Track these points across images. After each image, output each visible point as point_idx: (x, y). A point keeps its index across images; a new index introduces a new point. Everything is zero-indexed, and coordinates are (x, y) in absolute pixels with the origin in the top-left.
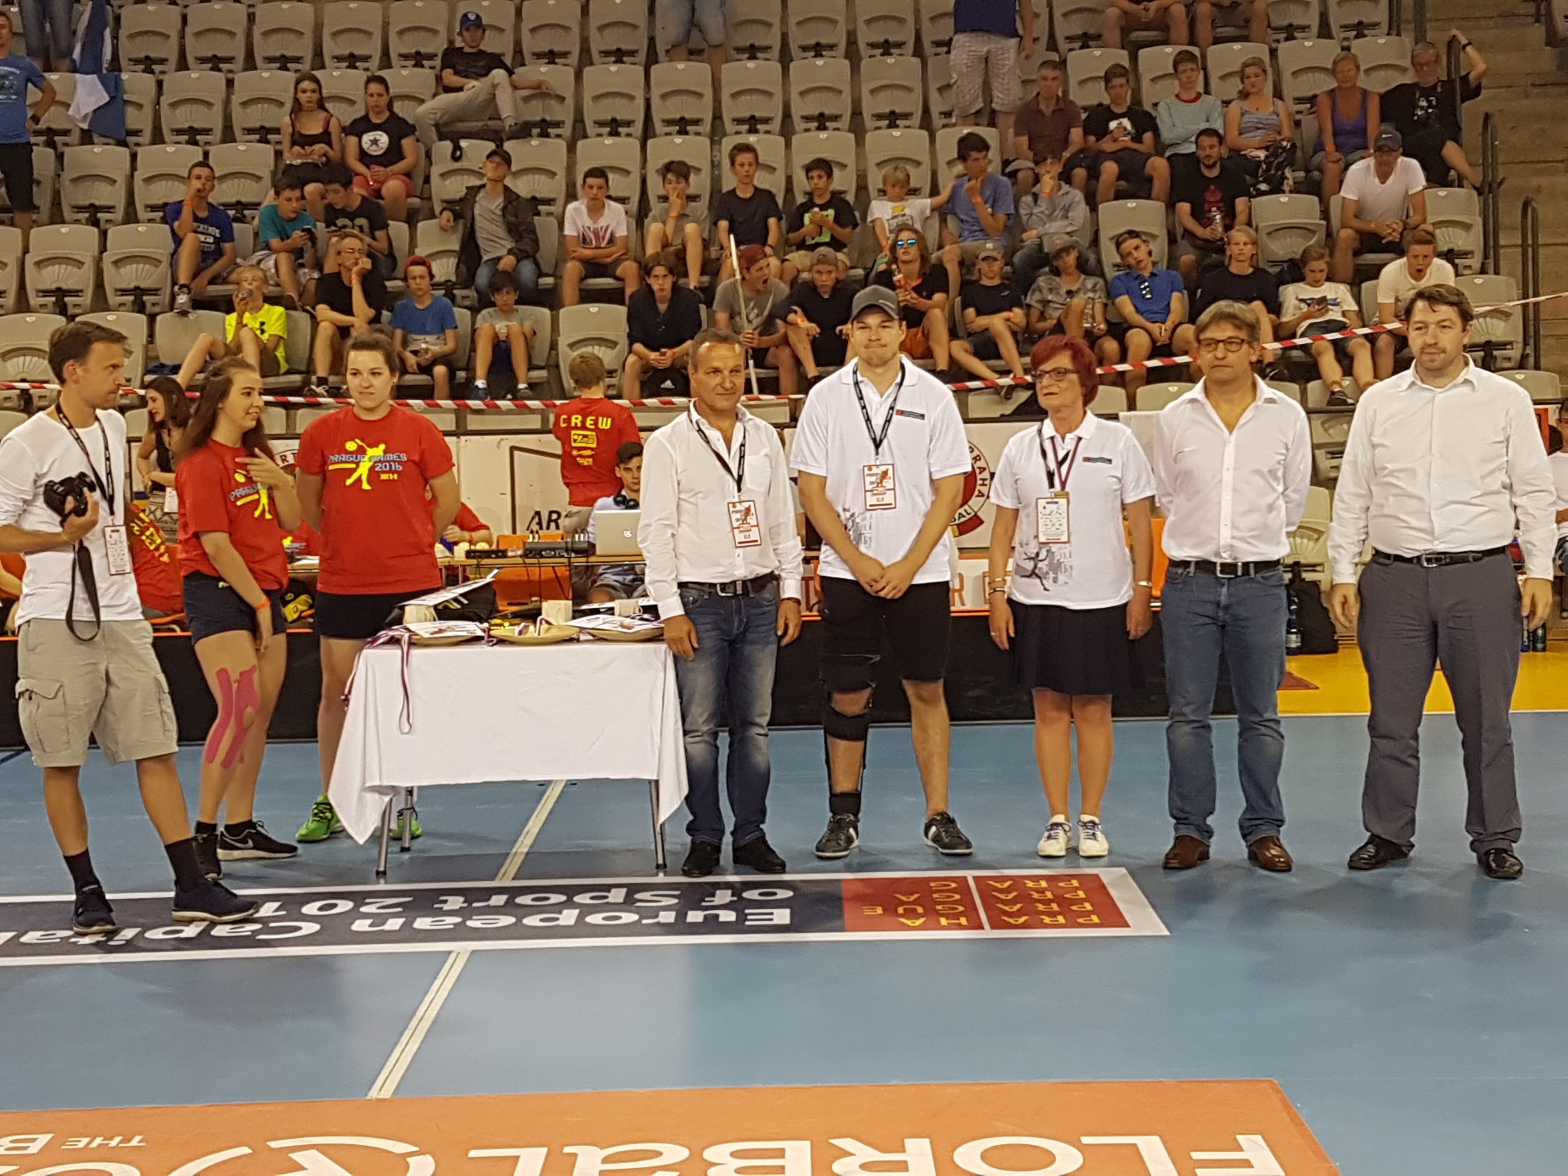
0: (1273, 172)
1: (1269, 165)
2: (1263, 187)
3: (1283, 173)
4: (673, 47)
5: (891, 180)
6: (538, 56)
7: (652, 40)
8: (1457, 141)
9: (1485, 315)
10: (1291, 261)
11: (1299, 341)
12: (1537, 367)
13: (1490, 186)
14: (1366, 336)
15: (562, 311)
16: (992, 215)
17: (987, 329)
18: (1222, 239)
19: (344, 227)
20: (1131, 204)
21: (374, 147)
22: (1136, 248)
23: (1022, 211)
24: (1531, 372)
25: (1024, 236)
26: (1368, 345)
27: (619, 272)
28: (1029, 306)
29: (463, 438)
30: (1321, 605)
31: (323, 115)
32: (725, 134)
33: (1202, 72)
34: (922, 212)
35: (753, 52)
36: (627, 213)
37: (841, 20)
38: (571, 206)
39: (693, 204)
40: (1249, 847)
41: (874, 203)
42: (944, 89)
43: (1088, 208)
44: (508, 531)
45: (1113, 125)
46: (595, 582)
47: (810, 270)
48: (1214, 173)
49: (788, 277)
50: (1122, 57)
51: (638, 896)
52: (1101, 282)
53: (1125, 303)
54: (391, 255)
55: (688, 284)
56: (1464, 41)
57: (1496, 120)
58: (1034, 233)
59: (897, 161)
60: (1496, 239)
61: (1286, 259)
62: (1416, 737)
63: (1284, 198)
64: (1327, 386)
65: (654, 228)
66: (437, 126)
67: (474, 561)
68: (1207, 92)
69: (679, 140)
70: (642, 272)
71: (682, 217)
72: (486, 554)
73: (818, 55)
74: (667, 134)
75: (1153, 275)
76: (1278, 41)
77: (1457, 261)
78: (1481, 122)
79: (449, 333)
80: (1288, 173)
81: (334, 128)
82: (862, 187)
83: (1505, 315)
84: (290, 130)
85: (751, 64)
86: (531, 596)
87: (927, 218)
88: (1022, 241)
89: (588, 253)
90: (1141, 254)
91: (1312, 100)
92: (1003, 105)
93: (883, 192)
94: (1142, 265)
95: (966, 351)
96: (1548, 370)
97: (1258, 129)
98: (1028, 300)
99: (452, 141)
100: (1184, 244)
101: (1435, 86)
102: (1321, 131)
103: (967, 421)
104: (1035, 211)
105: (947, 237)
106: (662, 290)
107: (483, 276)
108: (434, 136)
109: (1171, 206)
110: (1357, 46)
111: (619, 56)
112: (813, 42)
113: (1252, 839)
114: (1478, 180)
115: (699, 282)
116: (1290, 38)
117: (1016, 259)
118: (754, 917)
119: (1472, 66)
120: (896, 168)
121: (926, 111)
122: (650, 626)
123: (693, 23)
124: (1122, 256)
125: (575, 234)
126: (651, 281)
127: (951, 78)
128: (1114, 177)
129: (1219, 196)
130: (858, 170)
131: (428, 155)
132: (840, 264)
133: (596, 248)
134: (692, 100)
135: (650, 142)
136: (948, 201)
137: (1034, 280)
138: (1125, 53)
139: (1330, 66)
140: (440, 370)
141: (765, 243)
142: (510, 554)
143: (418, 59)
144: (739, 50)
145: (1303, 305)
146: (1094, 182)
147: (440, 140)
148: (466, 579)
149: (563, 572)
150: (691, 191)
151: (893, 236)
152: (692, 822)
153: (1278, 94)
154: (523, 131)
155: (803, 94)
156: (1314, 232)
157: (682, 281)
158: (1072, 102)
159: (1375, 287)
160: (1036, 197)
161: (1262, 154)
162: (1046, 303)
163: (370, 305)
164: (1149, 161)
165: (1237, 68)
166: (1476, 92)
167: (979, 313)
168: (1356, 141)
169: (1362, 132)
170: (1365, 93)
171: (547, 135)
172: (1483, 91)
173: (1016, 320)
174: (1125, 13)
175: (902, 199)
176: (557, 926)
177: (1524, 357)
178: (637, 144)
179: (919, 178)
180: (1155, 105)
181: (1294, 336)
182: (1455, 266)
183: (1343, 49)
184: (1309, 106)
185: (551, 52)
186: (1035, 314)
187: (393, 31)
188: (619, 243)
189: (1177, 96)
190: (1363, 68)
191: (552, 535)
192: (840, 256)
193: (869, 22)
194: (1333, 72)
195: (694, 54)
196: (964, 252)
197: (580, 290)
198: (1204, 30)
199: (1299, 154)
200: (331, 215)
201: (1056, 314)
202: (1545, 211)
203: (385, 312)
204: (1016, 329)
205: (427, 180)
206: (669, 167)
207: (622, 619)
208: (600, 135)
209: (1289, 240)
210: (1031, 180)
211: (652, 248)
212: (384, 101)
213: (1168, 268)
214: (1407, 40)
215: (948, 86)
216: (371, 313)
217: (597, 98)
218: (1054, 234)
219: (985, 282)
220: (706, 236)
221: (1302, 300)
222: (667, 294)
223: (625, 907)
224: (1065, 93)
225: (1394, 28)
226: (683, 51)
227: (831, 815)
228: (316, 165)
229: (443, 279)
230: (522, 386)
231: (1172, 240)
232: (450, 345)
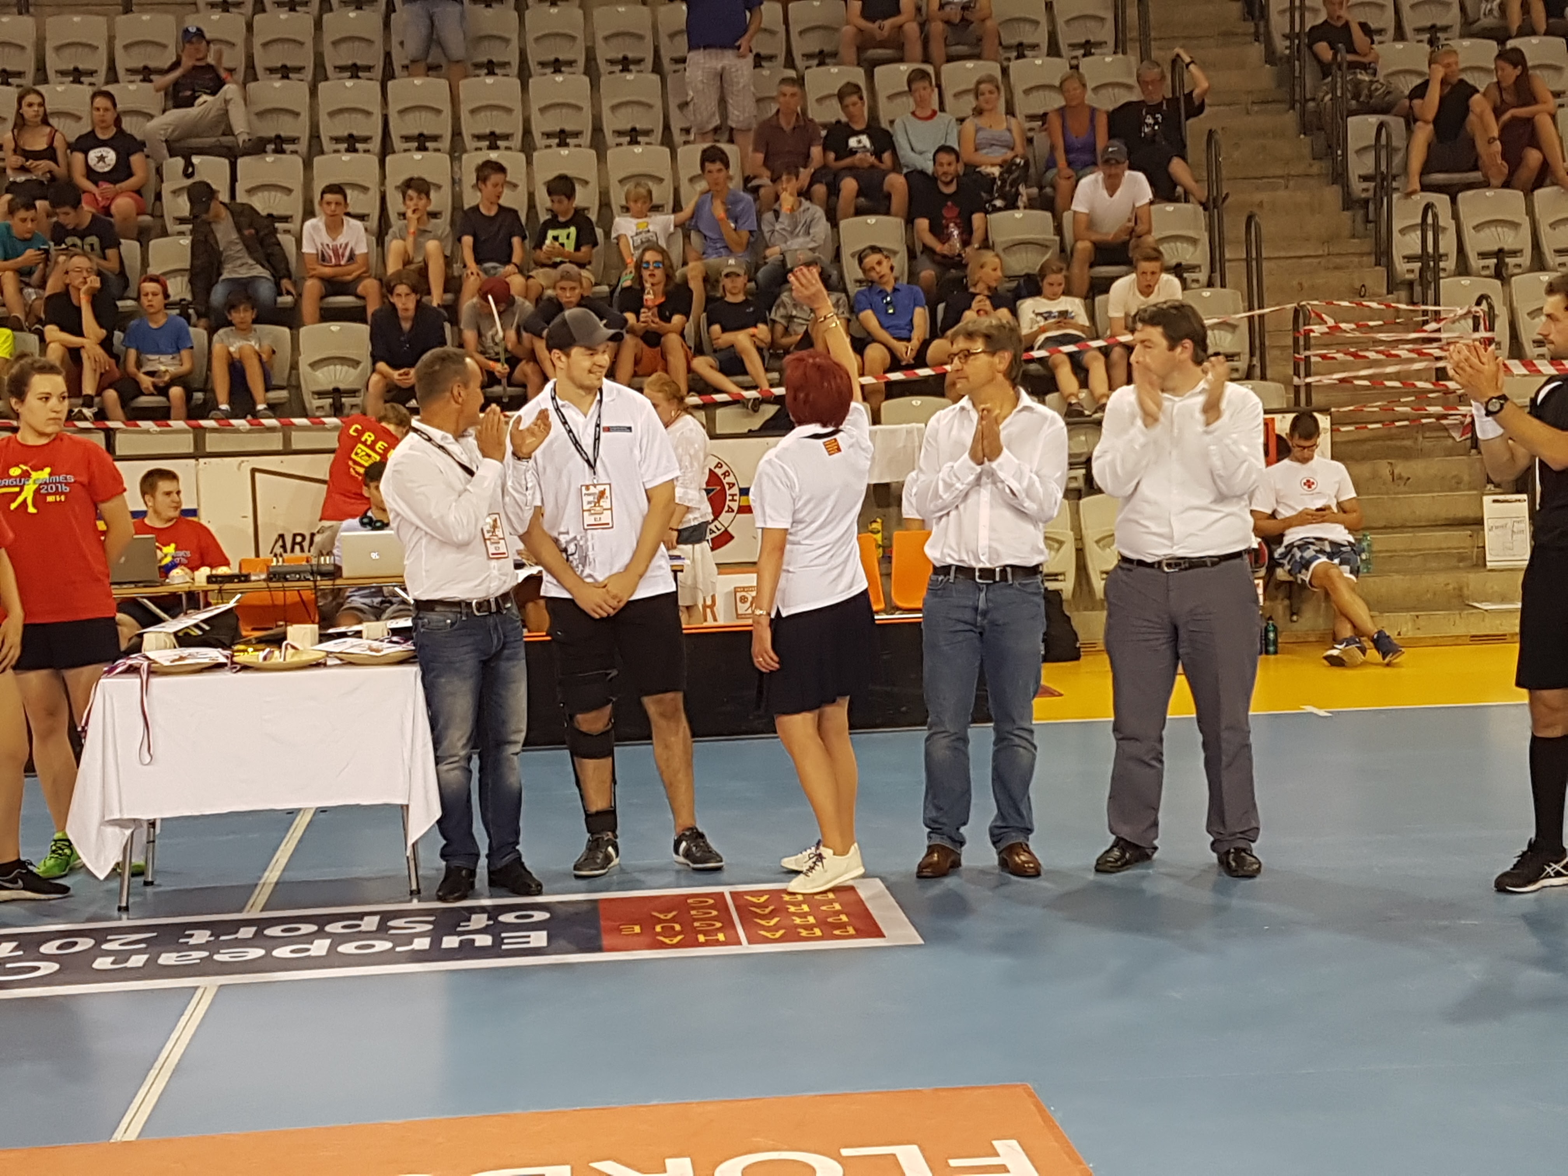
0: (1008, 188)
1: (1004, 182)
2: (999, 203)
3: (1017, 189)
4: (413, 62)
5: (632, 196)
6: (272, 70)
7: (388, 55)
8: (1184, 158)
9: (1214, 327)
10: (1028, 276)
11: (1036, 354)
12: (1263, 377)
13: (1215, 200)
14: (1100, 349)
15: (303, 330)
16: (735, 230)
17: (733, 346)
18: (959, 255)
19: (74, 245)
20: (872, 220)
21: (101, 163)
22: (879, 263)
23: (765, 228)
24: (1257, 383)
25: (768, 252)
26: (1102, 358)
27: (360, 289)
28: (774, 322)
29: (202, 461)
30: (1063, 612)
31: (48, 130)
32: (465, 151)
33: (936, 90)
34: (666, 228)
35: (491, 68)
36: (366, 229)
37: (580, 36)
38: (308, 224)
39: (434, 221)
40: (999, 853)
41: (617, 220)
42: (683, 106)
43: (829, 225)
44: (252, 556)
45: (853, 142)
46: (342, 605)
47: (554, 288)
48: (951, 189)
49: (533, 295)
50: (858, 76)
51: (391, 923)
52: (843, 295)
53: (869, 318)
54: (122, 273)
55: (431, 302)
56: (1187, 60)
57: (1219, 136)
58: (776, 249)
59: (637, 178)
60: (1222, 254)
61: (1023, 273)
62: (1161, 740)
63: (1018, 214)
64: (1065, 398)
65: (395, 246)
66: (166, 141)
67: (216, 587)
68: (942, 109)
69: (418, 156)
70: (384, 290)
71: (422, 232)
72: (229, 578)
73: (557, 71)
74: (406, 151)
75: (895, 290)
76: (1009, 59)
77: (1185, 275)
78: (1205, 138)
79: (185, 353)
80: (1022, 189)
81: (58, 143)
82: (605, 204)
83: (1233, 327)
84: (13, 145)
85: (489, 80)
86: (276, 621)
87: (671, 234)
88: (765, 258)
89: (327, 271)
90: (884, 269)
91: (1044, 117)
92: (738, 122)
93: (626, 209)
94: (885, 279)
95: (711, 367)
96: (1273, 380)
97: (993, 145)
98: (773, 316)
99: (183, 157)
100: (923, 260)
101: (1161, 103)
102: (1053, 148)
103: (713, 436)
104: (778, 227)
105: (691, 255)
106: (406, 310)
107: (218, 294)
108: (165, 152)
109: (910, 222)
110: (1085, 64)
111: (355, 71)
112: (552, 58)
113: (1003, 845)
114: (1203, 195)
115: (442, 300)
116: (1021, 56)
117: (760, 274)
118: (511, 940)
119: (1196, 85)
120: (638, 185)
121: (667, 127)
122: (399, 648)
123: (433, 39)
124: (864, 271)
125: (314, 252)
126: (394, 300)
127: (687, 95)
128: (854, 194)
129: (956, 210)
130: (600, 187)
131: (159, 171)
132: (584, 281)
133: (336, 266)
134: (430, 116)
135: (388, 159)
136: (692, 217)
137: (777, 296)
138: (861, 71)
139: (1057, 83)
140: (176, 391)
141: (508, 261)
142: (253, 578)
143: (146, 74)
144: (478, 66)
145: (1039, 318)
146: (834, 198)
147: (171, 156)
148: (208, 604)
149: (308, 595)
150: (431, 208)
151: (637, 253)
152: (445, 846)
153: (1010, 111)
154: (258, 147)
155: (543, 110)
156: (1047, 247)
157: (425, 299)
158: (811, 121)
159: (1107, 302)
160: (777, 214)
161: (996, 171)
162: (790, 318)
163: (101, 326)
164: (887, 179)
165: (972, 86)
166: (1201, 109)
167: (724, 330)
168: (1086, 157)
169: (1092, 148)
170: (1093, 111)
171: (283, 152)
172: (1207, 110)
173: (761, 336)
174: (861, 31)
175: (646, 216)
176: (309, 957)
177: (1251, 367)
178: (375, 160)
179: (661, 193)
180: (892, 122)
181: (1031, 348)
182: (1183, 281)
183: (1072, 67)
184: (1040, 123)
185: (284, 67)
186: (779, 329)
187: (118, 45)
188: (360, 260)
189: (913, 113)
190: (1091, 85)
191: (296, 558)
192: (584, 273)
193: (606, 39)
194: (1061, 89)
195: (432, 69)
196: (707, 267)
197: (321, 309)
198: (937, 49)
199: (1032, 170)
200: (59, 234)
201: (801, 330)
202: (1268, 226)
203: (117, 333)
204: (762, 345)
205: (158, 197)
206: (409, 184)
207: (370, 642)
208: (337, 151)
209: (1024, 255)
210: (772, 196)
211: (393, 266)
212: (110, 117)
213: (908, 283)
214: (1133, 58)
215: (686, 104)
216: (103, 333)
217: (332, 114)
218: (796, 250)
219: (730, 298)
220: (448, 253)
221: (1038, 314)
222: (411, 313)
223: (379, 935)
224: (804, 111)
225: (1120, 46)
226: (422, 66)
227: (588, 835)
228: (42, 183)
229: (177, 298)
230: (261, 407)
231: (912, 255)
232: (186, 366)
